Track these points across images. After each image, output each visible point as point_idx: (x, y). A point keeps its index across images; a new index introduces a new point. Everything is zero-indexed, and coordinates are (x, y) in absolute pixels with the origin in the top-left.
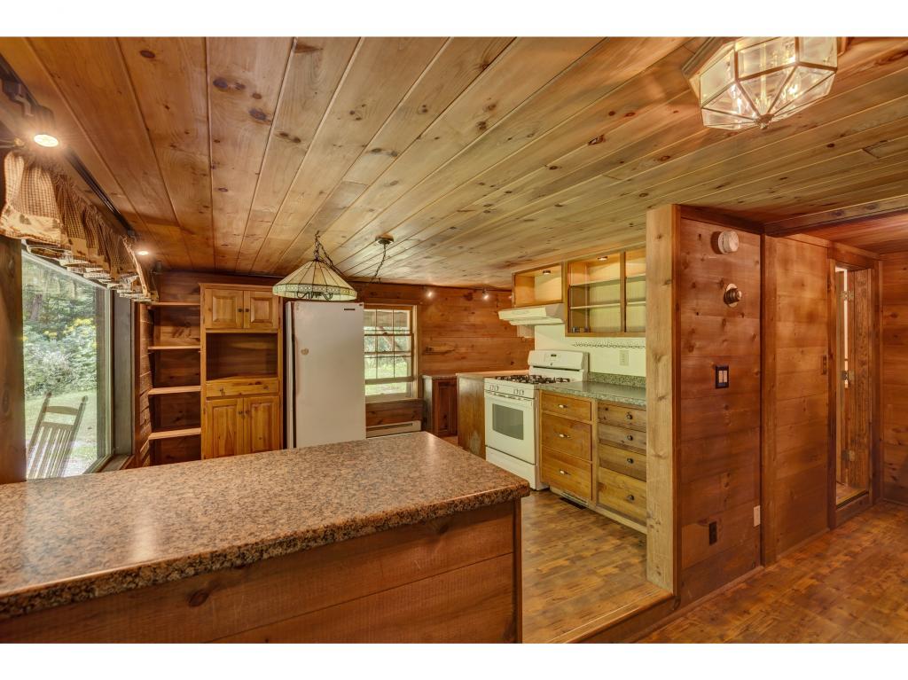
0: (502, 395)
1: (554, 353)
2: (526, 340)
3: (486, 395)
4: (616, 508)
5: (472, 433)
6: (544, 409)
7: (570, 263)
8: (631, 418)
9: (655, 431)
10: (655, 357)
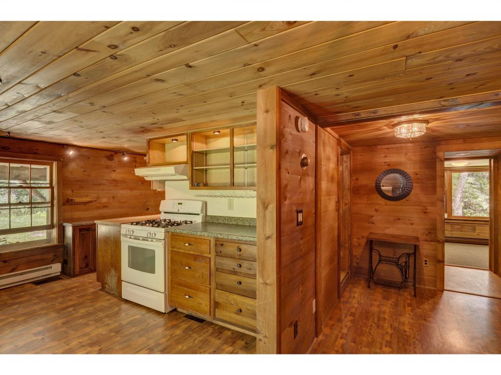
0: (137, 238)
1: (180, 202)
2: (159, 192)
3: (122, 238)
4: (229, 320)
5: (110, 270)
6: (173, 247)
7: (193, 134)
8: (240, 250)
9: (263, 264)
10: (263, 205)
